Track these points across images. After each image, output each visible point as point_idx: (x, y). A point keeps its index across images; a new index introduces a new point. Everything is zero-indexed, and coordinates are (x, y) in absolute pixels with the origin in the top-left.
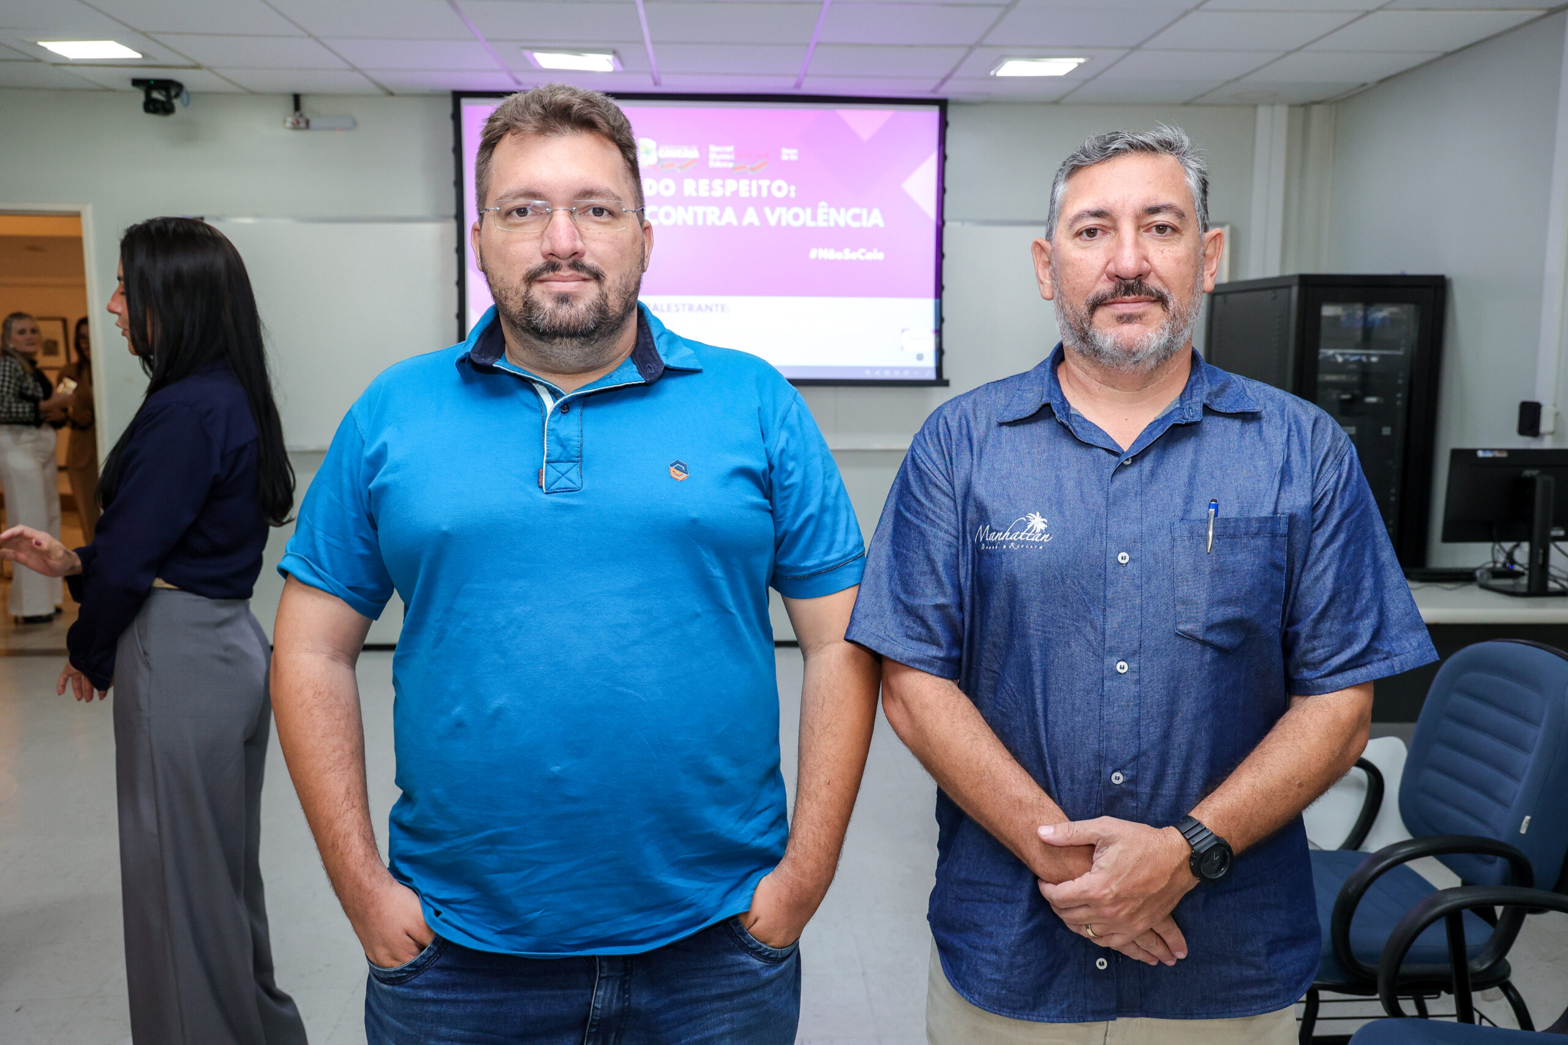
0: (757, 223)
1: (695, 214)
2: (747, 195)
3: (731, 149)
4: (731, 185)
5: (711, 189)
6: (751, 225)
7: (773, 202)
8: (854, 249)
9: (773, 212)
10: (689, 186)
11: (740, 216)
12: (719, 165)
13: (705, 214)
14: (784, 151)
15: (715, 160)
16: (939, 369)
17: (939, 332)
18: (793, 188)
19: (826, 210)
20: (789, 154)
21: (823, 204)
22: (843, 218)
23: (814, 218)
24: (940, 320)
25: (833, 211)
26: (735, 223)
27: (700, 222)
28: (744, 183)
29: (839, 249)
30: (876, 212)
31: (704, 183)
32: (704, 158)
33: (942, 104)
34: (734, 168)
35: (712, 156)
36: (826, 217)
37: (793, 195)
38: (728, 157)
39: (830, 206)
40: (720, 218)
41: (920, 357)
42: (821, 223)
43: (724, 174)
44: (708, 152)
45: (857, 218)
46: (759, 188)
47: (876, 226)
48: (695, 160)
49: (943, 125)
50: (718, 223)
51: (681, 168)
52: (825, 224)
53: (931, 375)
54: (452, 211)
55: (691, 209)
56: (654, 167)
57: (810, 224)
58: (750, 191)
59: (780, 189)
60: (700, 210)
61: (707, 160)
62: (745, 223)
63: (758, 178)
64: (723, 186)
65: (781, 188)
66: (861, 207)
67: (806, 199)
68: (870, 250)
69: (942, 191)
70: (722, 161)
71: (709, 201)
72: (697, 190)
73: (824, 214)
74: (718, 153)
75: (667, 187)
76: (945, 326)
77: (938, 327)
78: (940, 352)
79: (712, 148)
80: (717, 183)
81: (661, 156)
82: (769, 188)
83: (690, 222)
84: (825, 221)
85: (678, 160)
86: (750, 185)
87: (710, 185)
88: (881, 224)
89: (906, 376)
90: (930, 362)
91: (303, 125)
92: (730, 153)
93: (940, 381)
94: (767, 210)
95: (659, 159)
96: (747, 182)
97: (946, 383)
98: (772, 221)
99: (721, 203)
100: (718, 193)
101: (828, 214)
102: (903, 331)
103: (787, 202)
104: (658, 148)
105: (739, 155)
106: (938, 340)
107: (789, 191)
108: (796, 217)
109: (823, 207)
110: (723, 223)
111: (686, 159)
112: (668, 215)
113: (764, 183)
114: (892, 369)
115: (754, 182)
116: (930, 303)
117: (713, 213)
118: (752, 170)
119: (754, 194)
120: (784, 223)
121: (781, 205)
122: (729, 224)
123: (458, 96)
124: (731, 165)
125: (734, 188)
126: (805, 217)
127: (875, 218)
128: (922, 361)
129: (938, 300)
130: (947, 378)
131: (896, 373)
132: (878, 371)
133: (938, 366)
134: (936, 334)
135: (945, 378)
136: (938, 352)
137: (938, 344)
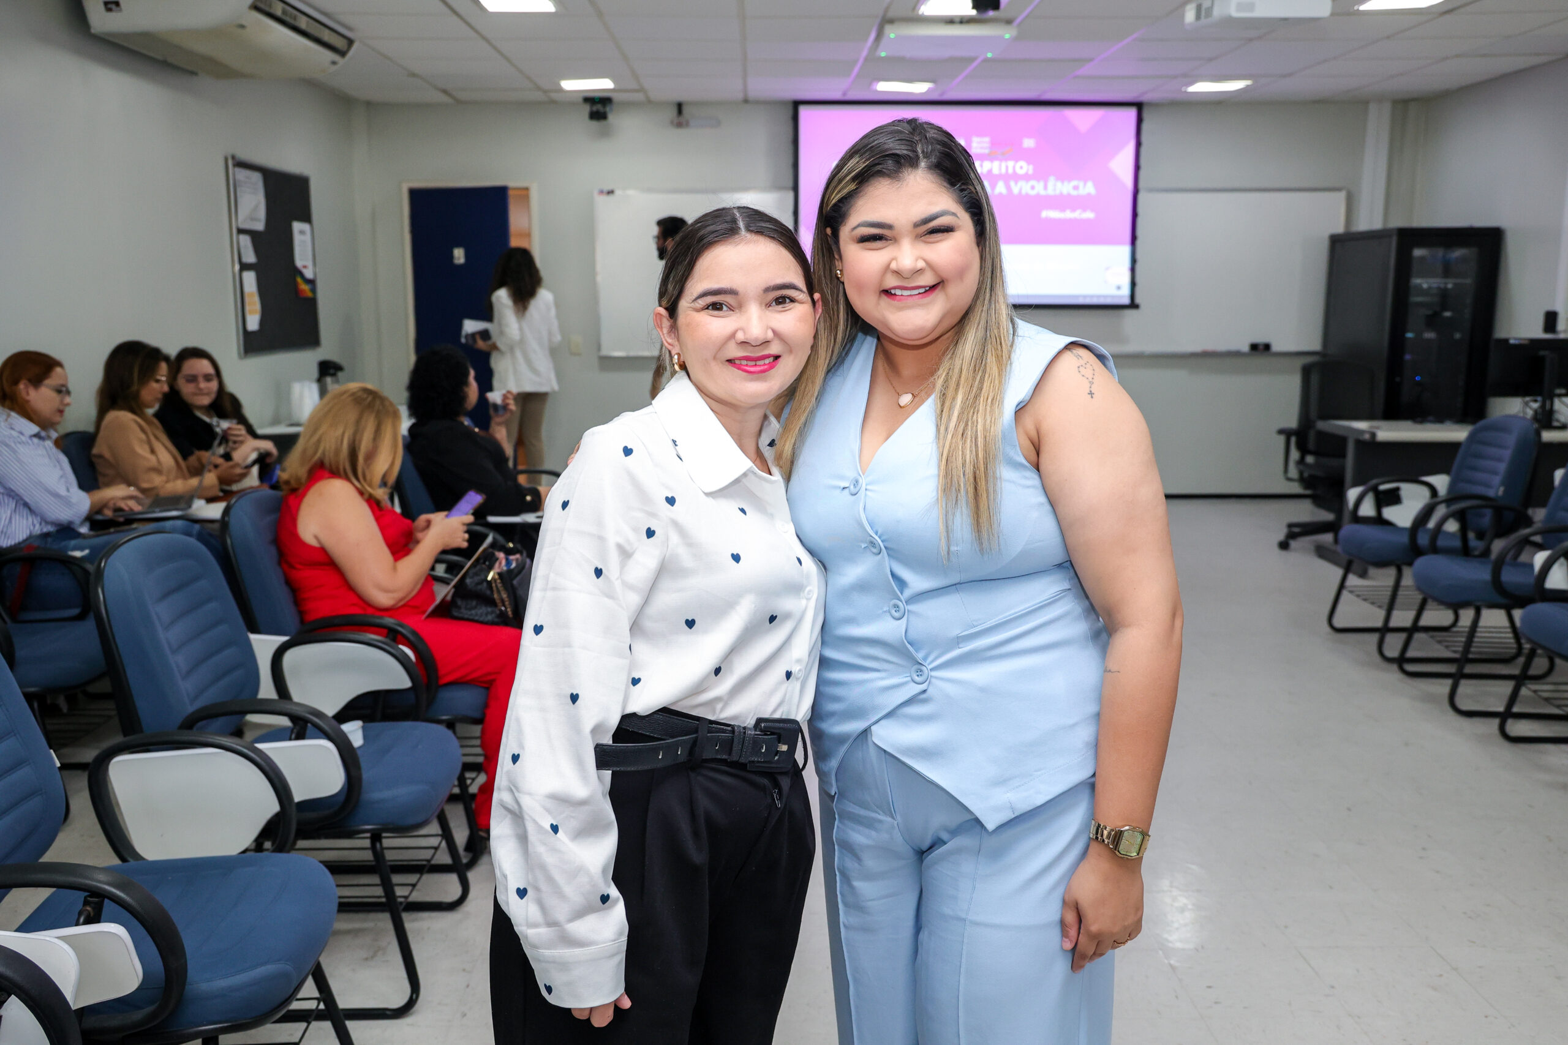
0: (1004, 192)
2: (998, 172)
3: (987, 139)
4: (987, 165)
6: (1000, 194)
7: (1016, 177)
8: (1073, 210)
9: (1016, 185)
14: (1025, 140)
16: (1132, 296)
17: (1133, 270)
18: (1031, 167)
19: (1054, 183)
20: (1029, 143)
21: (1052, 178)
22: (1065, 188)
23: (1046, 188)
24: (1134, 261)
25: (1059, 183)
28: (996, 164)
29: (1063, 210)
30: (1090, 185)
33: (1139, 106)
34: (989, 154)
35: (974, 145)
36: (1054, 188)
37: (1030, 172)
38: (985, 146)
39: (1057, 180)
41: (1119, 288)
42: (1050, 192)
43: (982, 158)
44: (971, 142)
45: (1076, 188)
46: (1007, 168)
47: (1089, 195)
49: (1140, 121)
52: (1053, 193)
53: (1127, 301)
54: (790, 184)
57: (1043, 193)
58: (1000, 170)
59: (1021, 168)
63: (1006, 160)
65: (1023, 167)
66: (1079, 180)
67: (1040, 175)
68: (1085, 210)
69: (1137, 168)
70: (981, 148)
73: (1053, 185)
74: (978, 143)
76: (1138, 266)
77: (1132, 267)
78: (1133, 284)
79: (974, 139)
82: (1014, 167)
84: (1053, 190)
86: (1000, 166)
88: (1093, 192)
89: (1109, 301)
90: (1126, 291)
91: (684, 123)
92: (987, 143)
93: (1133, 305)
94: (1012, 183)
96: (999, 162)
97: (1138, 307)
98: (1016, 190)
101: (1055, 185)
102: (1107, 269)
103: (1026, 177)
105: (993, 144)
106: (1132, 275)
107: (1028, 169)
108: (1033, 188)
109: (1052, 181)
113: (1011, 164)
115: (1003, 164)
116: (1125, 250)
118: (1002, 154)
119: (1003, 171)
120: (1024, 192)
121: (1022, 181)
123: (796, 104)
124: (987, 151)
125: (989, 167)
126: (1039, 188)
127: (1089, 188)
128: (1121, 291)
129: (1133, 247)
130: (1139, 303)
131: (1101, 299)
132: (1089, 298)
133: (1132, 294)
134: (1130, 271)
135: (1137, 303)
136: (1131, 284)
137: (1131, 279)
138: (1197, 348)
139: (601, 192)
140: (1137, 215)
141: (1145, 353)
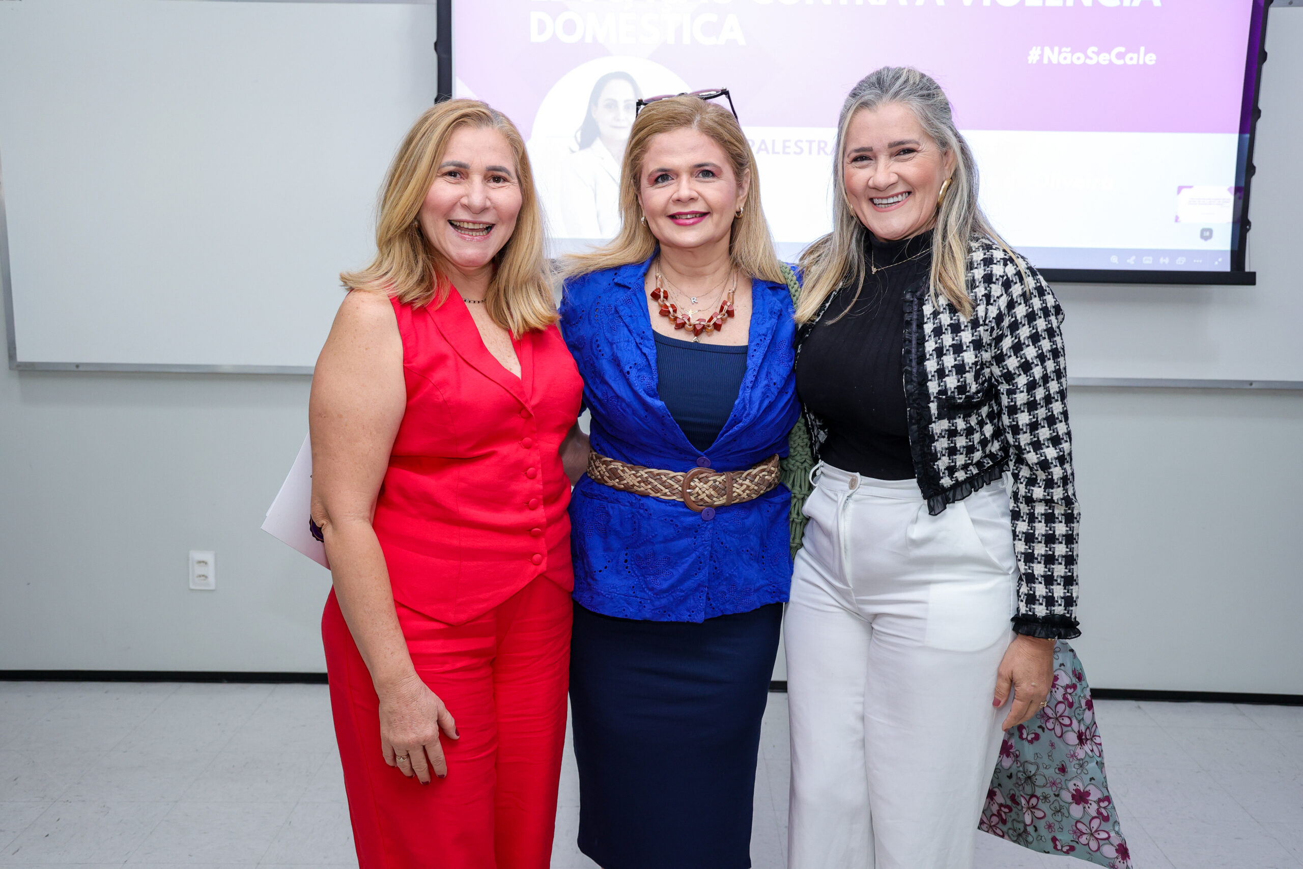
16: (1238, 254)
17: (1242, 192)
24: (1246, 169)
29: (1079, 47)
41: (1207, 234)
42: (1051, 2)
52: (1059, 3)
53: (1224, 265)
57: (1031, 2)
68: (1133, 48)
76: (1256, 182)
77: (1243, 184)
78: (1242, 224)
89: (1181, 265)
90: (1223, 242)
93: (1239, 275)
97: (1250, 279)
102: (1180, 189)
106: (1241, 202)
114: (1156, 253)
116: (1230, 142)
120: (986, 2)
128: (1209, 241)
129: (1248, 136)
130: (1252, 270)
131: (1162, 260)
132: (1133, 258)
133: (1236, 248)
134: (1238, 194)
135: (1247, 270)
136: (1238, 226)
137: (1240, 213)
140: (1264, 56)
141: (1251, 383)
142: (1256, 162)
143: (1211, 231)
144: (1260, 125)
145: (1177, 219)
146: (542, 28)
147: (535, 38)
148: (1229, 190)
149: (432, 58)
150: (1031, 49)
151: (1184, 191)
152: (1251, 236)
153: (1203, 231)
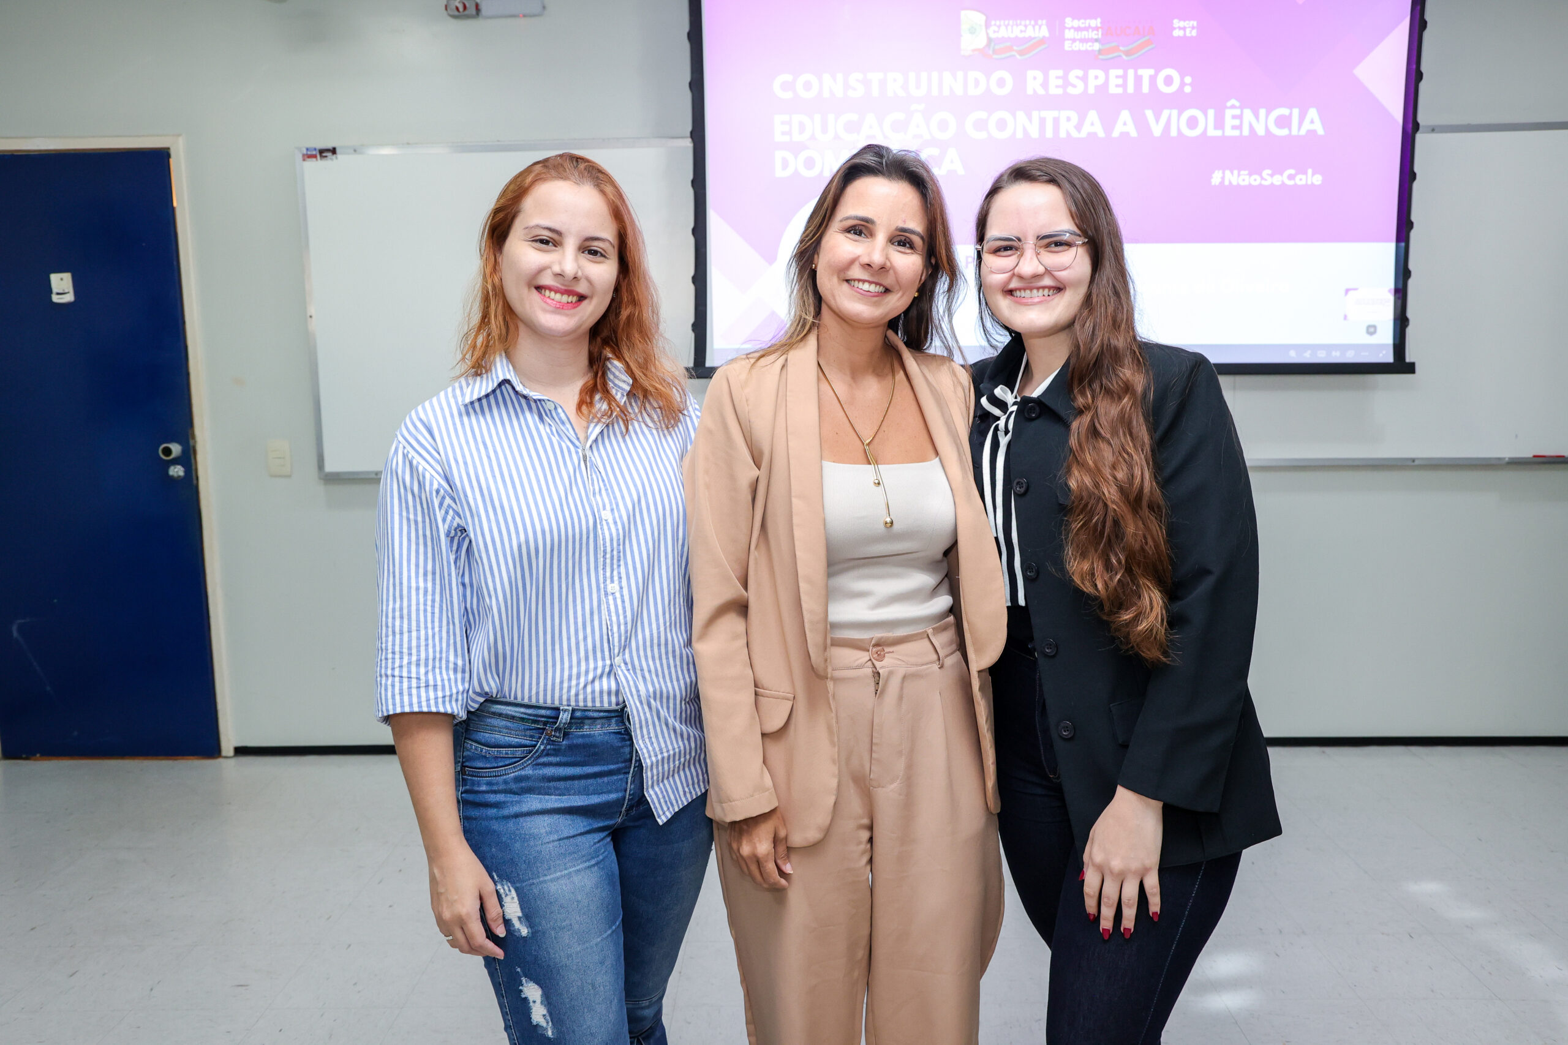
0: (1134, 133)
1: (1042, 121)
2: (1120, 90)
3: (1096, 22)
4: (1096, 77)
5: (1067, 83)
6: (1125, 135)
7: (1159, 101)
8: (1277, 170)
9: (1157, 119)
10: (1034, 80)
11: (1108, 123)
12: (1077, 46)
13: (1056, 121)
14: (1176, 23)
15: (1074, 40)
16: (1399, 347)
17: (1401, 293)
18: (1188, 80)
19: (1237, 112)
20: (1184, 28)
21: (1233, 102)
22: (1262, 122)
23: (1219, 124)
24: (1403, 273)
25: (1248, 114)
26: (1101, 134)
27: (1049, 134)
28: (1113, 73)
29: (1256, 171)
30: (1313, 113)
31: (1054, 74)
32: (1057, 38)
34: (1100, 52)
35: (1069, 34)
36: (1237, 122)
37: (1188, 89)
38: (1093, 35)
39: (1242, 108)
40: (1079, 127)
41: (1371, 330)
42: (1229, 132)
43: (1085, 60)
44: (1063, 28)
45: (1283, 122)
46: (1138, 80)
47: (1312, 134)
48: (1042, 41)
50: (1075, 134)
51: (1021, 53)
52: (1236, 133)
53: (1388, 357)
54: (689, 127)
55: (1035, 114)
56: (982, 52)
57: (1212, 132)
58: (1124, 85)
59: (1169, 81)
60: (1049, 115)
61: (1062, 39)
62: (1116, 134)
63: (1136, 65)
64: (1084, 79)
65: (1171, 80)
66: (1291, 108)
67: (1208, 96)
69: (1414, 76)
70: (1083, 41)
71: (1063, 102)
72: (1045, 84)
73: (1234, 117)
74: (1078, 29)
75: (1001, 83)
76: (1412, 285)
77: (1400, 286)
78: (1401, 321)
79: (1069, 22)
80: (1075, 74)
81: (993, 36)
82: (1153, 79)
83: (1034, 133)
84: (1234, 127)
85: (1017, 40)
86: (1125, 77)
87: (1065, 78)
88: (1321, 131)
89: (1350, 358)
90: (1386, 336)
91: (472, 10)
92: (1097, 29)
93: (1401, 366)
94: (1149, 114)
95: (990, 40)
96: (1120, 72)
97: (1410, 369)
98: (1157, 130)
99: (1081, 104)
100: (1078, 89)
101: (1240, 117)
102: (1347, 291)
103: (1179, 101)
104: (987, 25)
105: (1108, 31)
106: (1400, 302)
107: (1183, 84)
108: (1192, 123)
109: (1233, 107)
110: (1083, 134)
111: (1031, 39)
112: (1002, 125)
113: (1146, 73)
114: (1329, 348)
115: (1131, 73)
116: (1389, 249)
117: (1069, 119)
118: (1127, 53)
119: (1131, 89)
120: (1174, 133)
121: (1171, 108)
122: (1092, 135)
124: (1097, 46)
125: (1101, 80)
126: (1206, 123)
127: (1313, 122)
128: (1375, 336)
129: (1403, 244)
130: (1412, 360)
131: (1334, 354)
132: (1309, 352)
133: (1397, 342)
134: (1397, 295)
135: (1408, 360)
136: (1399, 322)
137: (1399, 310)
138: (1528, 453)
139: (309, 156)
140: (1414, 176)
141: (1413, 460)
142: (1411, 266)
143: (1375, 327)
144: (1413, 234)
145: (1345, 317)
146: (785, 164)
147: (780, 173)
148: (1390, 291)
149: (690, 193)
150: (1213, 172)
151: (1351, 293)
152: (1409, 331)
153: (1369, 327)
